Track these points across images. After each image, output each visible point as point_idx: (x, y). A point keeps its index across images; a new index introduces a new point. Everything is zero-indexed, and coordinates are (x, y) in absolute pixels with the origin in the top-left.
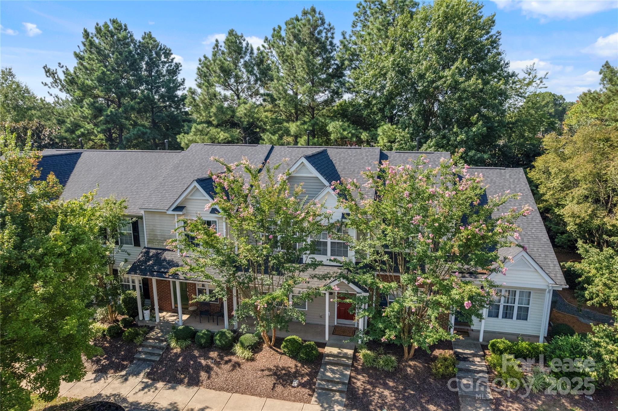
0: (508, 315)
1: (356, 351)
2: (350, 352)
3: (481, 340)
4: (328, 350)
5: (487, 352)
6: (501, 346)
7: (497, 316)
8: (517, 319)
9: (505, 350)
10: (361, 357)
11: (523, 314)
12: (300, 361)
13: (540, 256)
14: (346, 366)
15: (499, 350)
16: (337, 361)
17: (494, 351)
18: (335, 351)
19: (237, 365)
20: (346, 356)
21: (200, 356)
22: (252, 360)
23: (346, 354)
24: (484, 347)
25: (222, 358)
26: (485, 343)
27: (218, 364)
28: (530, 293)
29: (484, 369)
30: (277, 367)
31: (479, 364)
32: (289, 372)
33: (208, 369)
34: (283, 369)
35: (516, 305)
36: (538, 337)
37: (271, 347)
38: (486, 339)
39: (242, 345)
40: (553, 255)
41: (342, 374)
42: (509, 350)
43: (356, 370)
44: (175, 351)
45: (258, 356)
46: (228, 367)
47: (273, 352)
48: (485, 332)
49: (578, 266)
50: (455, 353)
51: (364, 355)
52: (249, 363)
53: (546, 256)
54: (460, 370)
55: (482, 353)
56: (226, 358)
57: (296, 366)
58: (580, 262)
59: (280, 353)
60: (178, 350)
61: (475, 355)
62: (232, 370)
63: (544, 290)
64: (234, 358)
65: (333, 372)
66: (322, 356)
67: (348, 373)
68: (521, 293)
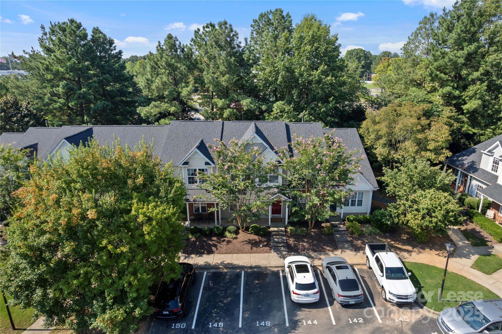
0: (353, 204)
1: (286, 228)
2: (283, 229)
3: (342, 217)
4: (272, 229)
5: (345, 222)
6: (352, 218)
7: (348, 205)
8: (358, 206)
9: (354, 220)
10: (289, 230)
11: (360, 203)
12: (260, 236)
13: (367, 175)
14: (283, 235)
15: (351, 220)
16: (278, 233)
17: (348, 221)
18: (276, 229)
19: (229, 242)
20: (282, 231)
21: (208, 240)
22: (236, 238)
23: (281, 230)
24: (344, 220)
25: (219, 240)
26: (344, 219)
27: (219, 243)
28: (363, 193)
29: (345, 229)
30: (249, 240)
31: (342, 227)
32: (257, 241)
33: (215, 246)
34: (253, 240)
35: (357, 199)
36: (367, 213)
37: (243, 231)
38: (344, 217)
39: (230, 232)
40: (373, 174)
41: (282, 239)
42: (355, 220)
43: (288, 236)
44: (192, 240)
45: (239, 236)
46: (225, 243)
47: (245, 233)
48: (344, 213)
49: (383, 178)
50: (331, 224)
51: (290, 230)
52: (235, 240)
53: (370, 175)
54: (335, 231)
55: (343, 223)
56: (222, 239)
57: (259, 238)
58: (384, 176)
59: (249, 234)
60: (193, 239)
61: (340, 224)
62: (228, 244)
63: (369, 191)
64: (226, 239)
65: (277, 238)
66: (270, 232)
67: (285, 238)
68: (359, 193)
